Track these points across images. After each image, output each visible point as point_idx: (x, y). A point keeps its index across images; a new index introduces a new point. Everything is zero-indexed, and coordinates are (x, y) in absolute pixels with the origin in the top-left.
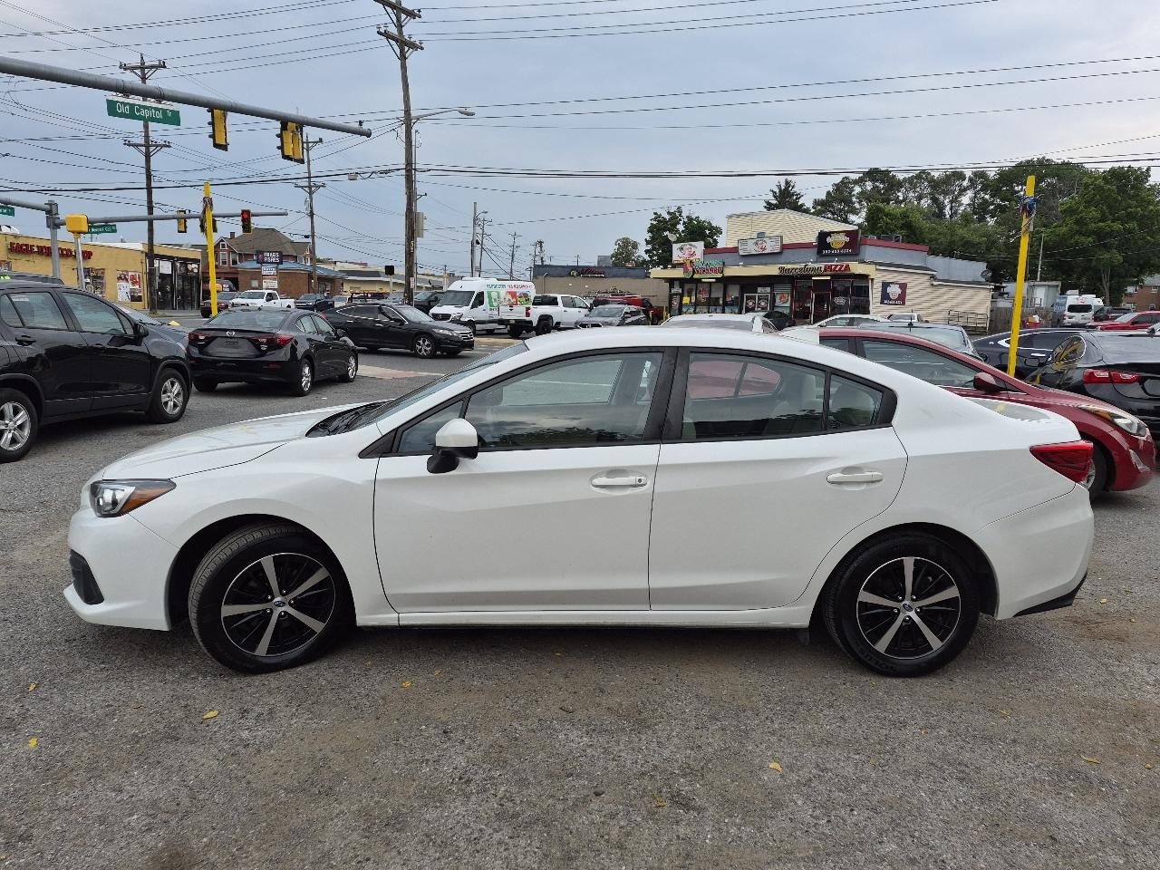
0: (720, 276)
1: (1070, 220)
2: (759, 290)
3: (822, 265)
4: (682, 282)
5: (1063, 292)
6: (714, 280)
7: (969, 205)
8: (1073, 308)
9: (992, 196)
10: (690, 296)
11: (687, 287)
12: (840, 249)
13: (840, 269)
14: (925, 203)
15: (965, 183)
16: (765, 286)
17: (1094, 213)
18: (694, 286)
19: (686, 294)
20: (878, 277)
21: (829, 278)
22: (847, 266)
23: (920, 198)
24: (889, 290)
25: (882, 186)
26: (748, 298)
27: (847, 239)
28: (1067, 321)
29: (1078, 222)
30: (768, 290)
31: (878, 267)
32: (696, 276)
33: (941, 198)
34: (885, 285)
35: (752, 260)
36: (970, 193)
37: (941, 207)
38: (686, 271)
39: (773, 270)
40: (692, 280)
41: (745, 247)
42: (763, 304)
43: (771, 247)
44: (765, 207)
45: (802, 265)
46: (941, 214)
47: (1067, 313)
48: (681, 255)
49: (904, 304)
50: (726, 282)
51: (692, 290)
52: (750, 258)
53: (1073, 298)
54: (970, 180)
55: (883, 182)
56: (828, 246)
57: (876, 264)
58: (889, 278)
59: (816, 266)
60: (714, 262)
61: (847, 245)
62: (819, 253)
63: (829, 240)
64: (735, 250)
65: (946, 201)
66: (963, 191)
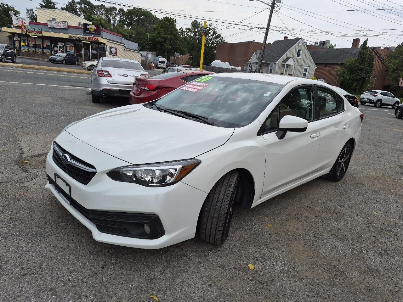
0: (41, 35)
1: (156, 32)
2: (59, 43)
3: (87, 37)
4: (20, 35)
5: (157, 56)
6: (37, 37)
7: (119, 20)
8: (161, 62)
9: (126, 19)
10: (24, 42)
11: (22, 38)
12: (93, 31)
13: (95, 40)
14: (104, 16)
15: (117, 12)
16: (62, 42)
17: (162, 31)
18: (26, 38)
19: (22, 41)
20: (109, 45)
21: (89, 42)
22: (97, 39)
23: (102, 14)
24: (112, 50)
25: (88, 7)
26: (54, 46)
27: (95, 28)
28: (159, 66)
29: (158, 33)
30: (63, 44)
31: (108, 41)
32: (28, 33)
33: (109, 16)
34: (111, 48)
35: (55, 30)
36: (119, 16)
37: (110, 20)
38: (22, 30)
39: (66, 36)
40: (26, 35)
41: (51, 24)
42: (62, 50)
43: (63, 26)
44: (40, 6)
45: (79, 36)
46: (110, 22)
47: (159, 63)
48: (17, 22)
49: (117, 56)
50: (43, 38)
51: (25, 40)
52: (53, 29)
53: (160, 59)
54: (119, 11)
55: (88, 6)
56: (88, 29)
57: (108, 39)
58: (112, 45)
59: (85, 37)
60: (37, 28)
61: (95, 30)
62: (84, 32)
63: (88, 27)
64: (46, 25)
65: (111, 18)
66: (116, 15)
